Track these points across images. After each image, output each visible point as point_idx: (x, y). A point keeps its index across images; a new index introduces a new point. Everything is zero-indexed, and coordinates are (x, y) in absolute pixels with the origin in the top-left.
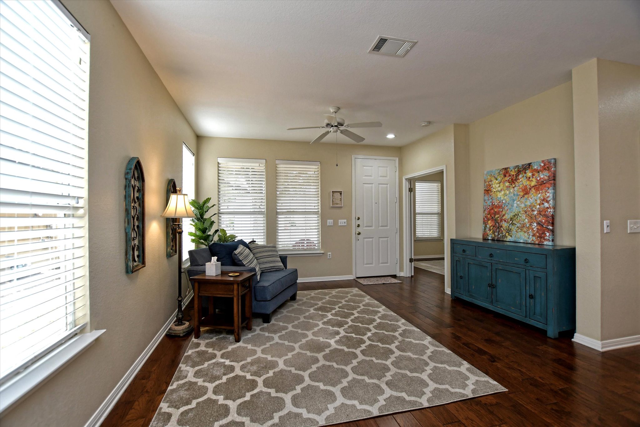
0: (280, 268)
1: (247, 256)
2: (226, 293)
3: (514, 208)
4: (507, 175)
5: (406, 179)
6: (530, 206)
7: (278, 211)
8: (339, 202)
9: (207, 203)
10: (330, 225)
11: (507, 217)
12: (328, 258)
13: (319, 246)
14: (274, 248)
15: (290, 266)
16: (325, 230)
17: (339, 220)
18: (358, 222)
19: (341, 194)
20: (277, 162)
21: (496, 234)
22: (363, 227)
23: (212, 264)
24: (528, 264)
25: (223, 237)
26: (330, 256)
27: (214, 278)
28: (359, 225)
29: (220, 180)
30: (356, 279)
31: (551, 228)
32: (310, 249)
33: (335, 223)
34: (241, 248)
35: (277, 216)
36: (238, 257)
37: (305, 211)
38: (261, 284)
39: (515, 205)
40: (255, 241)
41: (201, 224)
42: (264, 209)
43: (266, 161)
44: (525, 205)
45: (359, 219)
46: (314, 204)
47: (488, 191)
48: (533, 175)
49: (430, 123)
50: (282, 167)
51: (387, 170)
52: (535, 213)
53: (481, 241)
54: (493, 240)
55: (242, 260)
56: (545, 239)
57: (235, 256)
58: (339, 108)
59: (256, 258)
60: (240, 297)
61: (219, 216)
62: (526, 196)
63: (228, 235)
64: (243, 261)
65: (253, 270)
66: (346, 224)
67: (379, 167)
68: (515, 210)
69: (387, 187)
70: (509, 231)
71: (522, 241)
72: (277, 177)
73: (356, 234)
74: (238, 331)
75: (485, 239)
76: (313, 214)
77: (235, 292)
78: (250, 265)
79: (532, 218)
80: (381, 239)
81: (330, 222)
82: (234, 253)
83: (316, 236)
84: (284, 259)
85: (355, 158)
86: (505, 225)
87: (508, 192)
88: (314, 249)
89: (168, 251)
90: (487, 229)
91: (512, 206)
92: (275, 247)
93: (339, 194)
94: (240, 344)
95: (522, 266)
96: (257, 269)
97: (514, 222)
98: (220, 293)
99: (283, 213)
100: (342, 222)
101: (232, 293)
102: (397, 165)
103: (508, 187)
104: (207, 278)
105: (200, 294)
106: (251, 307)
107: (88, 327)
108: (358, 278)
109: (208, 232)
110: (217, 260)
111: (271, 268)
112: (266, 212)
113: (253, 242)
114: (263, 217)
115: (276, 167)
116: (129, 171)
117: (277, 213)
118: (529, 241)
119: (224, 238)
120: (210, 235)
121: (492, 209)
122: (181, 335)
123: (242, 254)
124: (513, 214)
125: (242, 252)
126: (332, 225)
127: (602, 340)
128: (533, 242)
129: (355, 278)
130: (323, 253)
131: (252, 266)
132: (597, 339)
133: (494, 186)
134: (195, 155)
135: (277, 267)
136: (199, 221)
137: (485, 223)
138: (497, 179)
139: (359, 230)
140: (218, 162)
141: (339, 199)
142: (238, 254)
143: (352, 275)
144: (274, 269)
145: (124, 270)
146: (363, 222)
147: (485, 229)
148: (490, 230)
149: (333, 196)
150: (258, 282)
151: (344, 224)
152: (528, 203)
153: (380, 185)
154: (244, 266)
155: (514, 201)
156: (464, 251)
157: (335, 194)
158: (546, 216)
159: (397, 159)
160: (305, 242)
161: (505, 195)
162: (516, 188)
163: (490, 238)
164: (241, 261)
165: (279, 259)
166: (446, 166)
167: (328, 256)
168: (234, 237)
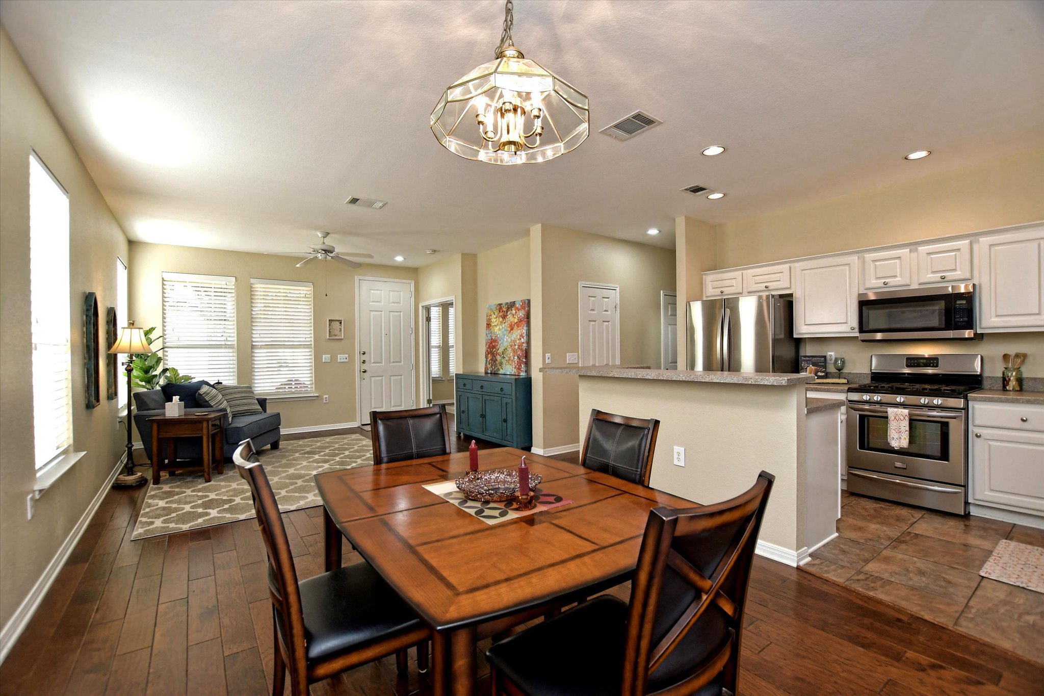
0: (257, 412)
1: (215, 396)
2: (194, 432)
3: (505, 342)
4: (501, 311)
5: (423, 307)
6: (514, 341)
7: (253, 344)
8: (337, 332)
9: (150, 333)
10: (327, 361)
11: (500, 351)
12: (325, 402)
13: (312, 388)
14: (250, 390)
15: (271, 410)
16: (319, 368)
17: (339, 356)
18: (364, 358)
19: (341, 323)
20: (252, 281)
21: (493, 367)
22: (370, 364)
23: (174, 404)
24: (503, 393)
25: (174, 378)
26: (327, 399)
27: (178, 418)
28: (364, 361)
29: (165, 302)
30: (361, 427)
31: (525, 360)
32: (301, 392)
33: (333, 358)
34: (205, 389)
35: (253, 350)
36: (203, 397)
37: (293, 345)
38: (233, 425)
39: (505, 339)
40: (221, 383)
41: (141, 361)
42: (233, 340)
43: (236, 281)
44: (511, 340)
45: (364, 354)
46: (306, 334)
47: (489, 325)
48: (516, 312)
49: (435, 251)
50: (260, 287)
51: (400, 295)
52: (517, 347)
53: (484, 375)
54: (491, 373)
55: (210, 400)
56: (521, 371)
57: (200, 396)
58: (328, 234)
59: (226, 400)
60: (210, 436)
61: (164, 352)
62: (512, 332)
63: (180, 375)
64: (210, 402)
65: (225, 410)
66: (347, 360)
67: (391, 291)
68: (505, 344)
69: (400, 315)
70: (501, 364)
71: (508, 373)
72: (253, 301)
73: (361, 372)
74: (209, 470)
75: (486, 373)
76: (304, 348)
77: (205, 431)
78: (219, 405)
79: (514, 351)
80: (392, 378)
81: (327, 358)
82: (199, 393)
83: (309, 375)
84: (262, 402)
85: (360, 280)
86: (499, 358)
87: (501, 327)
88: (306, 392)
89: (109, 393)
90: (488, 363)
91: (504, 340)
92: (250, 388)
93: (338, 323)
94: (212, 483)
95: (499, 395)
96: (229, 410)
97: (505, 356)
98: (185, 433)
99: (261, 347)
100: (341, 358)
101: (201, 432)
102: (413, 289)
103: (501, 322)
104: (166, 418)
105: (159, 437)
106: (222, 449)
107: (71, 449)
108: (363, 425)
109: (152, 372)
110: (179, 399)
111: (245, 411)
112: (236, 345)
113: (219, 383)
114: (233, 352)
115: (251, 287)
116: (89, 308)
117: (253, 347)
118: (513, 373)
119: (174, 380)
120: (156, 375)
121: (491, 343)
122: (134, 485)
123: (209, 393)
124: (503, 348)
125: (208, 392)
126: (329, 361)
127: (544, 448)
128: (515, 374)
129: (360, 425)
130: (317, 396)
131: (222, 406)
132: (542, 449)
133: (492, 320)
134: (127, 267)
135: (253, 411)
136: (138, 357)
137: (486, 357)
138: (495, 315)
139: (364, 367)
140: (163, 278)
141: (339, 330)
142: (203, 394)
143: (356, 421)
144: (249, 412)
145: (84, 406)
146: (371, 357)
147: (486, 363)
148: (489, 364)
149: (330, 325)
150: (230, 424)
151: (345, 360)
152: (513, 339)
153: (392, 313)
154: (212, 407)
155: (504, 335)
156: (465, 385)
157: (333, 323)
158: (522, 350)
159: (413, 282)
160: (293, 383)
161: (499, 330)
162: (506, 323)
163: (489, 372)
164: (207, 402)
165: (257, 401)
166: (455, 298)
167: (325, 399)
168: (188, 378)
